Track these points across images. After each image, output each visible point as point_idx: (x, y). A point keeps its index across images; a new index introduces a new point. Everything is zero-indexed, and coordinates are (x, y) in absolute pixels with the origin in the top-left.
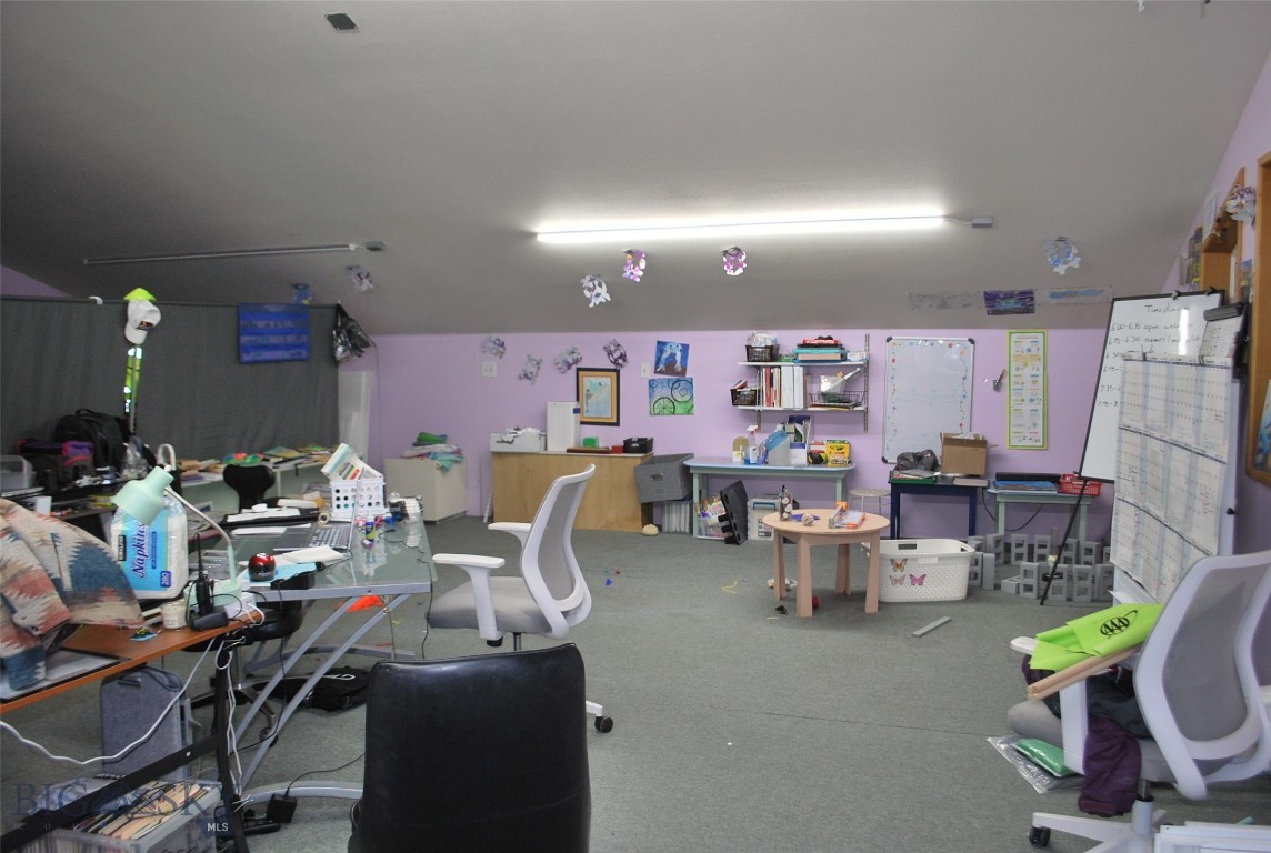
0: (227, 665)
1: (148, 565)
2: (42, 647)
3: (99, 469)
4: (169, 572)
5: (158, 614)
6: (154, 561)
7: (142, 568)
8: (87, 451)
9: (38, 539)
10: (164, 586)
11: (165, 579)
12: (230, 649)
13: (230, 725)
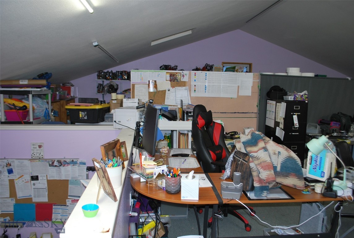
0: (340, 211)
1: (318, 168)
2: (268, 186)
3: (341, 131)
4: (324, 172)
5: (314, 186)
6: (320, 167)
7: (316, 169)
8: (338, 125)
9: (273, 152)
10: (322, 176)
11: (323, 174)
12: (342, 206)
13: (337, 232)
